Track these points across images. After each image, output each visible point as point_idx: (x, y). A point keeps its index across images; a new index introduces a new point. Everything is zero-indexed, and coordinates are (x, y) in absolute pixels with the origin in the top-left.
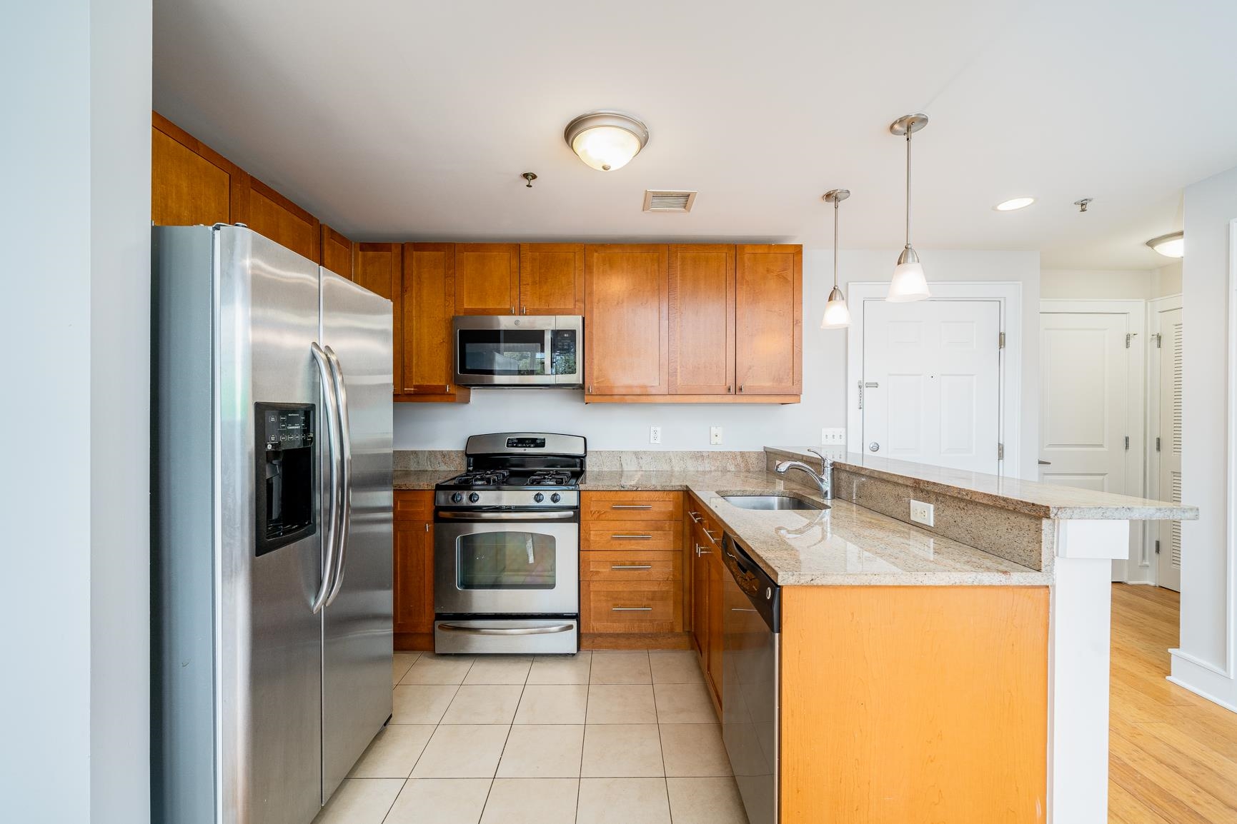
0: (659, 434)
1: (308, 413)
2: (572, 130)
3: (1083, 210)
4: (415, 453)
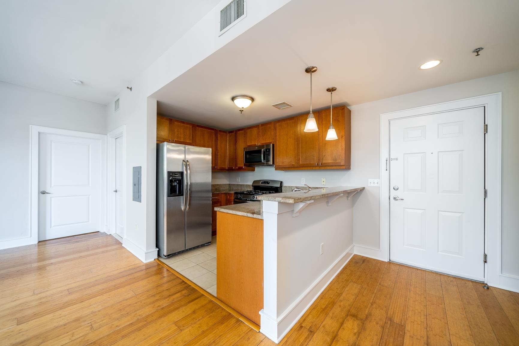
0: (304, 180)
1: (182, 173)
4: (243, 185)
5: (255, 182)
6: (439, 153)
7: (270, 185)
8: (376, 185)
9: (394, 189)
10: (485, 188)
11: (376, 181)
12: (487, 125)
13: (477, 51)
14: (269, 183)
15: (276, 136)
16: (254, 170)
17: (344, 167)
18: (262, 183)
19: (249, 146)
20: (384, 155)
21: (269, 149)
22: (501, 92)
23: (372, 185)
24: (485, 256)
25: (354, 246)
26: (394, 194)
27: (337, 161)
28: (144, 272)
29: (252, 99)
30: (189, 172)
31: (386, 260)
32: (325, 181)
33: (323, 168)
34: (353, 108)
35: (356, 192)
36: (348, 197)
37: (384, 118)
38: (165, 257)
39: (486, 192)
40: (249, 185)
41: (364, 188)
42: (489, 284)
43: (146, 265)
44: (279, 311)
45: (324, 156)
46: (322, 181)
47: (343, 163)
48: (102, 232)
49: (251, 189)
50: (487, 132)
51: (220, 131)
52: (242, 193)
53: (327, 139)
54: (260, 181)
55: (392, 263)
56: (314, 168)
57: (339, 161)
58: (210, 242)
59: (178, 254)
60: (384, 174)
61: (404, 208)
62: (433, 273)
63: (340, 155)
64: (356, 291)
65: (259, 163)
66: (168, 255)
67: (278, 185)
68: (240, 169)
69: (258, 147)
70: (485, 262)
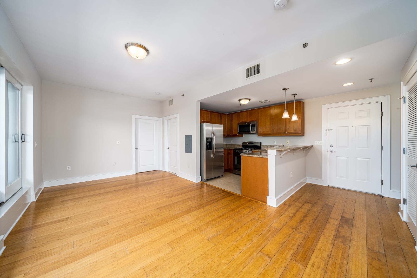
0: (275, 142)
2: (239, 100)
3: (371, 81)
4: (236, 145)
5: (243, 143)
6: (357, 127)
7: (254, 144)
8: (320, 144)
9: (330, 146)
10: (382, 145)
11: (320, 142)
12: (383, 112)
13: (371, 80)
14: (253, 144)
15: (258, 117)
16: (243, 136)
17: (301, 135)
18: (248, 143)
19: (241, 123)
20: (325, 127)
21: (255, 124)
22: (390, 96)
23: (317, 144)
24: (382, 181)
25: (307, 178)
26: (330, 149)
27: (297, 131)
28: (196, 187)
29: (250, 100)
30: (214, 137)
31: (326, 185)
32: (288, 142)
33: (288, 135)
34: (306, 101)
35: (308, 148)
36: (303, 151)
37: (325, 107)
38: (205, 181)
39: (382, 147)
40: (240, 145)
41: (312, 146)
42: (384, 196)
43: (197, 183)
44: (277, 195)
45: (289, 128)
46: (287, 142)
47: (300, 132)
48: (160, 170)
49: (241, 147)
50: (383, 116)
51: (223, 114)
52: (238, 149)
53: (292, 120)
54: (247, 142)
55: (330, 187)
56: (283, 135)
57: (298, 131)
58: (223, 175)
59: (210, 180)
60: (325, 138)
61: (337, 157)
62: (353, 191)
63: (298, 128)
64: (309, 196)
65: (248, 132)
66: (206, 180)
67: (259, 145)
68: (235, 136)
69: (247, 123)
70: (382, 184)
